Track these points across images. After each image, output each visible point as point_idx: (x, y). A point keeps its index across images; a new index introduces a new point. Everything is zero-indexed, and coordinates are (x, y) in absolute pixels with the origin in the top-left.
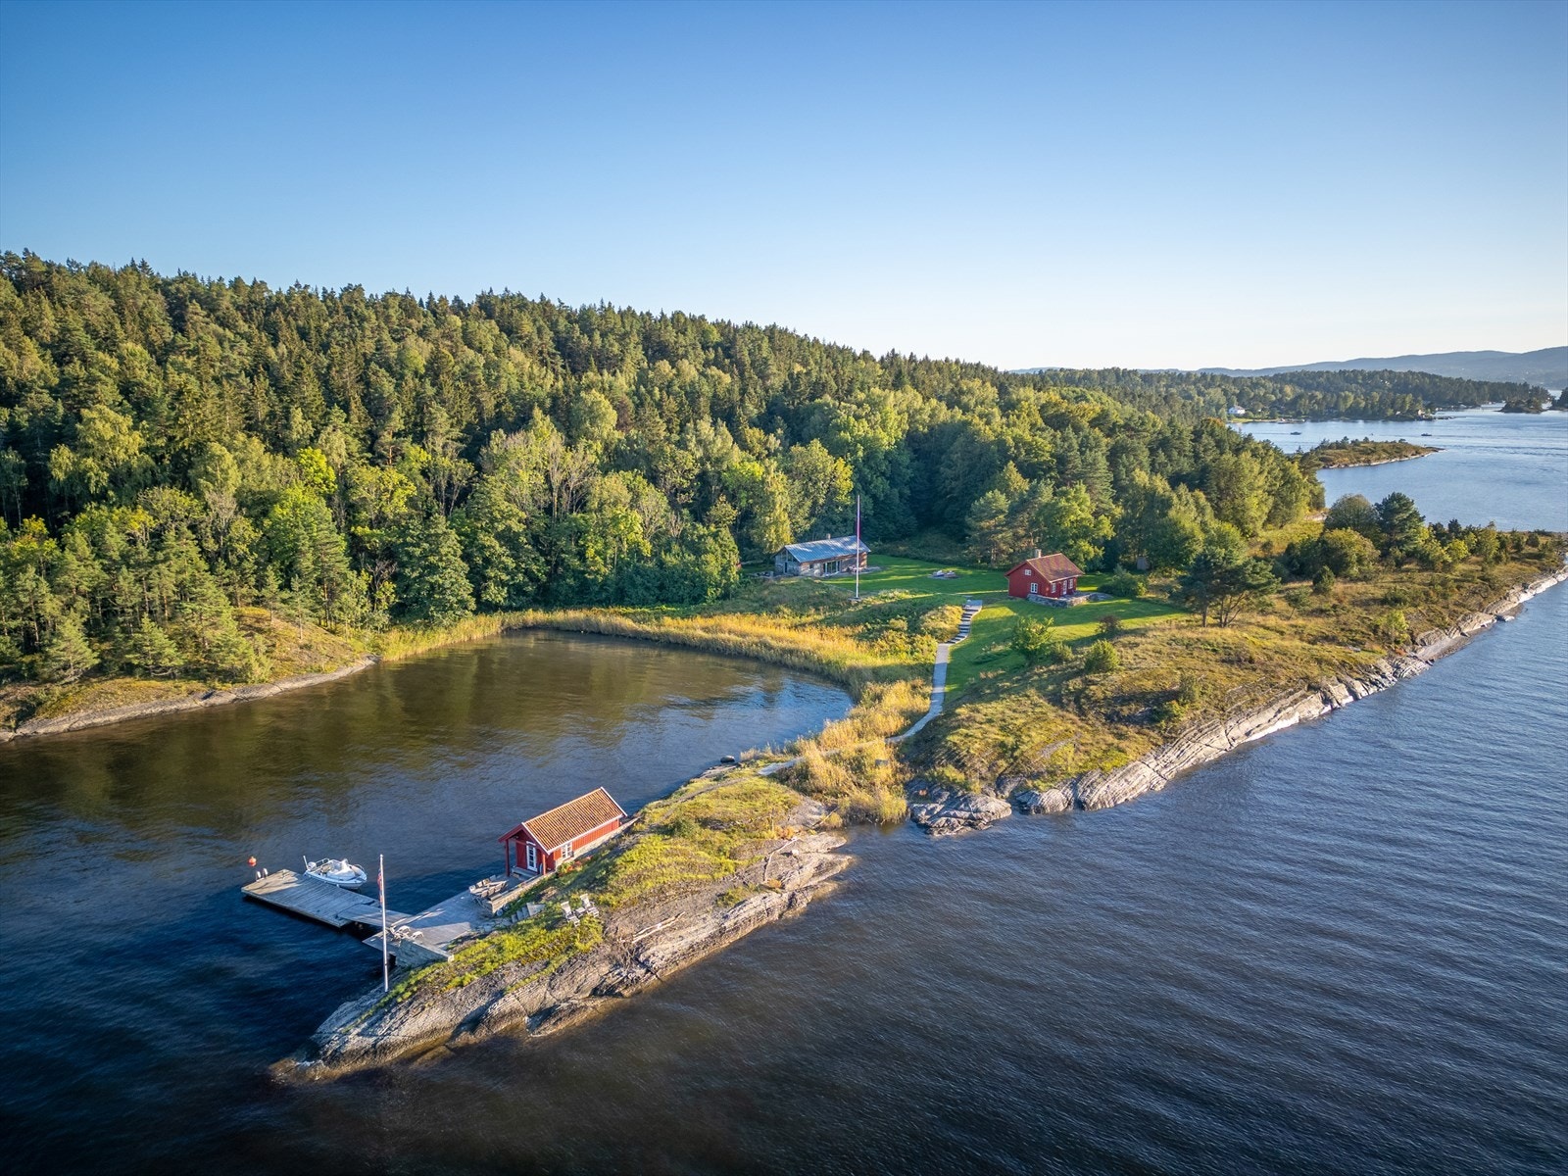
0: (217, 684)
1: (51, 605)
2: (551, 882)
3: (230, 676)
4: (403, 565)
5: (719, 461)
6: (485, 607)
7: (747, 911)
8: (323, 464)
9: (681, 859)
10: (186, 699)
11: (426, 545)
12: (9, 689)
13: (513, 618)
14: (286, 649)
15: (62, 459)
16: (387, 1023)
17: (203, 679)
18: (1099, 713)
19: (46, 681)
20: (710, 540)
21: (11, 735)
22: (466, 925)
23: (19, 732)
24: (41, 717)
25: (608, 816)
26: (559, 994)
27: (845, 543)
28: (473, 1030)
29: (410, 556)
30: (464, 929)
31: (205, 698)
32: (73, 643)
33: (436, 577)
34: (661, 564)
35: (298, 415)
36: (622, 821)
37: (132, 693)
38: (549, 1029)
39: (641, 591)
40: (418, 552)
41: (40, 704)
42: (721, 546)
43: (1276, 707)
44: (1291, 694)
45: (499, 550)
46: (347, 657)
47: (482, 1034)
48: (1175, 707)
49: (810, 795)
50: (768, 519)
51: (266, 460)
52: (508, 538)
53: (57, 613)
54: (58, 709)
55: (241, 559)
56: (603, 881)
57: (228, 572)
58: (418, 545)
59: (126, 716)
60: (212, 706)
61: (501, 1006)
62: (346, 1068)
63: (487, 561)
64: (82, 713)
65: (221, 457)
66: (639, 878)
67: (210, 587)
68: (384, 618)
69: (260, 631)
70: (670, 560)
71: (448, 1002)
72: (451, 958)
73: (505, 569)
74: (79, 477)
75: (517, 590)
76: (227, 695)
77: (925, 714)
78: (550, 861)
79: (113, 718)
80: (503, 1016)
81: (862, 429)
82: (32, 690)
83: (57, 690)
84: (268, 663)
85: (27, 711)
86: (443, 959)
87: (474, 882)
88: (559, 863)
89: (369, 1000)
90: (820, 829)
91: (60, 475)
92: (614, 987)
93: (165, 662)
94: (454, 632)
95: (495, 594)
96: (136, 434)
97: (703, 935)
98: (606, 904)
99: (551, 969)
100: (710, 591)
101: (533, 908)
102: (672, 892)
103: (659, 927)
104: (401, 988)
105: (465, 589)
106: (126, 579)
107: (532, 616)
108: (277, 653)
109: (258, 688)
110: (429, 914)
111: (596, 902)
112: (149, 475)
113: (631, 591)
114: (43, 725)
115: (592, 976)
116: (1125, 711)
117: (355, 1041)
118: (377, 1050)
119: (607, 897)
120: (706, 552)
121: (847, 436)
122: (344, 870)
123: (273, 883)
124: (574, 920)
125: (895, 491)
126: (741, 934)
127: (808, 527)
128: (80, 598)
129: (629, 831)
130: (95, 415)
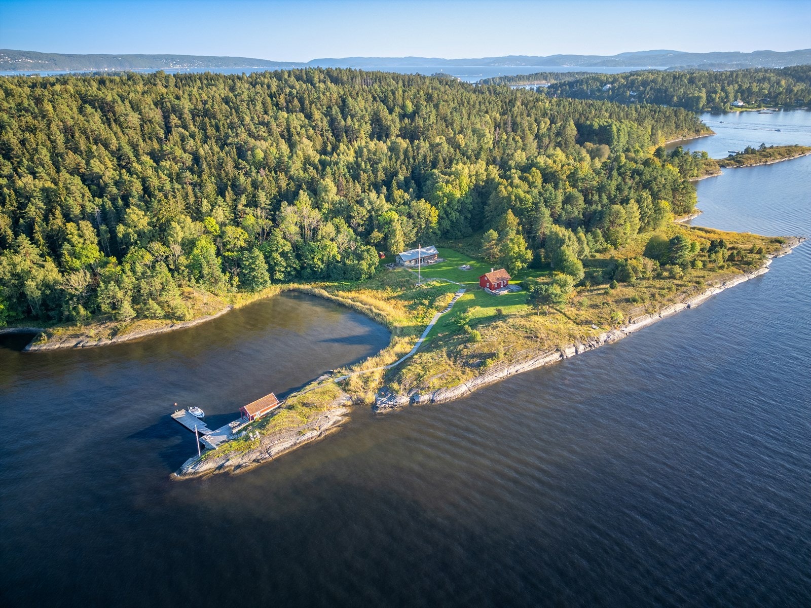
0: (175, 321)
1: (120, 295)
2: (251, 424)
3: (180, 318)
4: (243, 268)
5: (377, 210)
6: (274, 281)
7: (305, 437)
8: (214, 223)
9: (290, 419)
10: (164, 327)
11: (251, 261)
12: (109, 324)
13: (285, 287)
14: (199, 305)
15: (121, 229)
16: (199, 466)
17: (170, 319)
18: (461, 361)
19: (120, 321)
20: (366, 253)
21: (110, 342)
22: (226, 436)
23: (113, 340)
24: (119, 335)
25: (272, 403)
26: (244, 461)
27: (427, 250)
28: (220, 470)
29: (245, 265)
30: (224, 438)
31: (171, 327)
32: (127, 309)
33: (255, 273)
34: (345, 264)
35: (205, 202)
36: (278, 404)
37: (147, 325)
38: (238, 471)
39: (336, 275)
40: (247, 263)
41: (119, 330)
42: (370, 255)
43: (535, 360)
44: (546, 353)
45: (280, 259)
46: (220, 307)
47: (222, 471)
48: (489, 360)
49: (346, 392)
50: (393, 241)
51: (192, 225)
52: (283, 254)
53: (122, 297)
54: (124, 332)
55: (183, 271)
56: (264, 426)
57: (178, 276)
58: (247, 261)
59: (146, 334)
60: (173, 330)
61: (228, 464)
62: (187, 477)
63: (276, 264)
64: (132, 334)
65: (175, 228)
66: (275, 426)
67: (172, 284)
68: (235, 290)
69: (190, 298)
70: (348, 262)
71: (215, 461)
72: (217, 449)
73: (283, 266)
74: (126, 235)
75: (288, 274)
76: (178, 326)
77: (407, 354)
78: (252, 418)
79: (142, 335)
80: (228, 466)
81: (448, 189)
82: (116, 324)
83: (124, 324)
84: (191, 311)
85: (115, 333)
86: (215, 449)
87: (230, 422)
88: (255, 418)
89: (195, 458)
90: (344, 406)
91: (120, 235)
92: (259, 460)
93: (157, 315)
94: (262, 294)
95: (279, 276)
96: (146, 218)
97: (289, 445)
98: (263, 434)
99: (243, 454)
100: (363, 276)
101: (244, 433)
102: (284, 431)
103: (276, 442)
104: (203, 456)
105: (267, 276)
106: (143, 284)
107: (292, 286)
108: (195, 307)
109: (188, 323)
110: (217, 431)
111: (260, 433)
112: (151, 234)
113: (332, 275)
114: (120, 338)
115: (253, 456)
116: (471, 362)
117: (190, 470)
118: (195, 473)
119: (264, 432)
120: (363, 259)
121: (440, 193)
122: (199, 412)
123: (178, 415)
124: (253, 439)
125: (462, 217)
126: (301, 444)
127: (415, 240)
128: (129, 291)
129: (279, 407)
130: (131, 211)
